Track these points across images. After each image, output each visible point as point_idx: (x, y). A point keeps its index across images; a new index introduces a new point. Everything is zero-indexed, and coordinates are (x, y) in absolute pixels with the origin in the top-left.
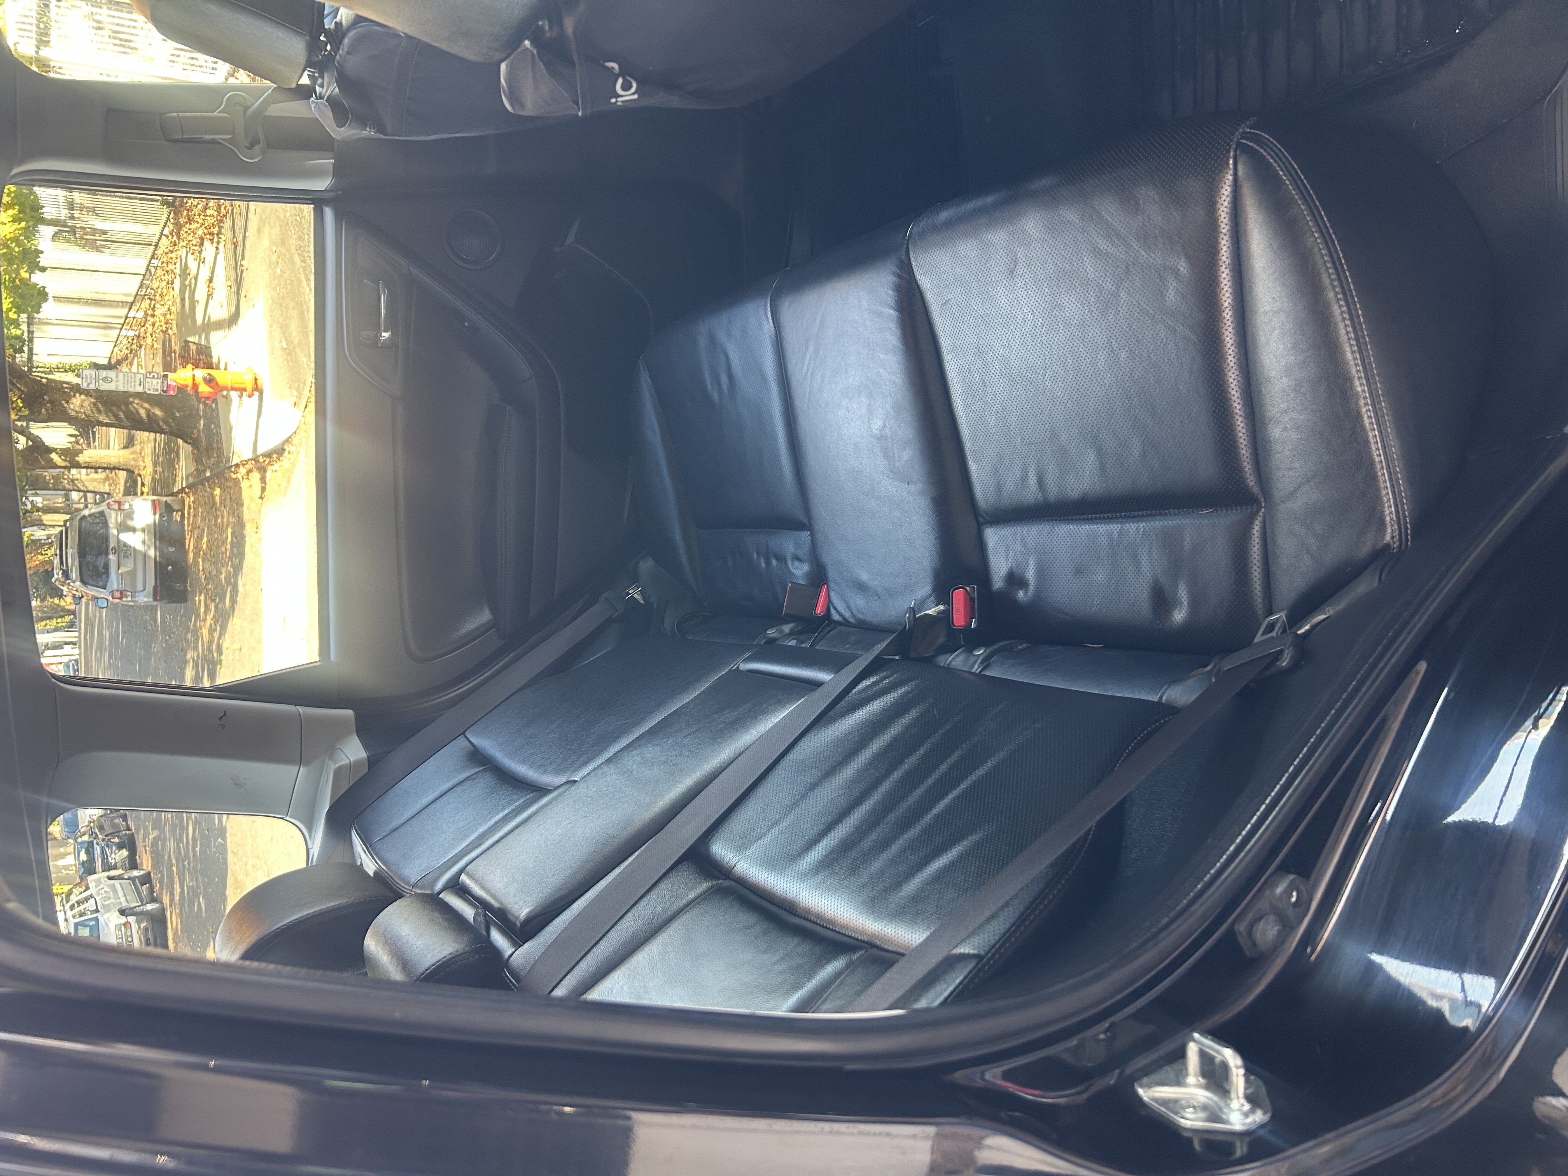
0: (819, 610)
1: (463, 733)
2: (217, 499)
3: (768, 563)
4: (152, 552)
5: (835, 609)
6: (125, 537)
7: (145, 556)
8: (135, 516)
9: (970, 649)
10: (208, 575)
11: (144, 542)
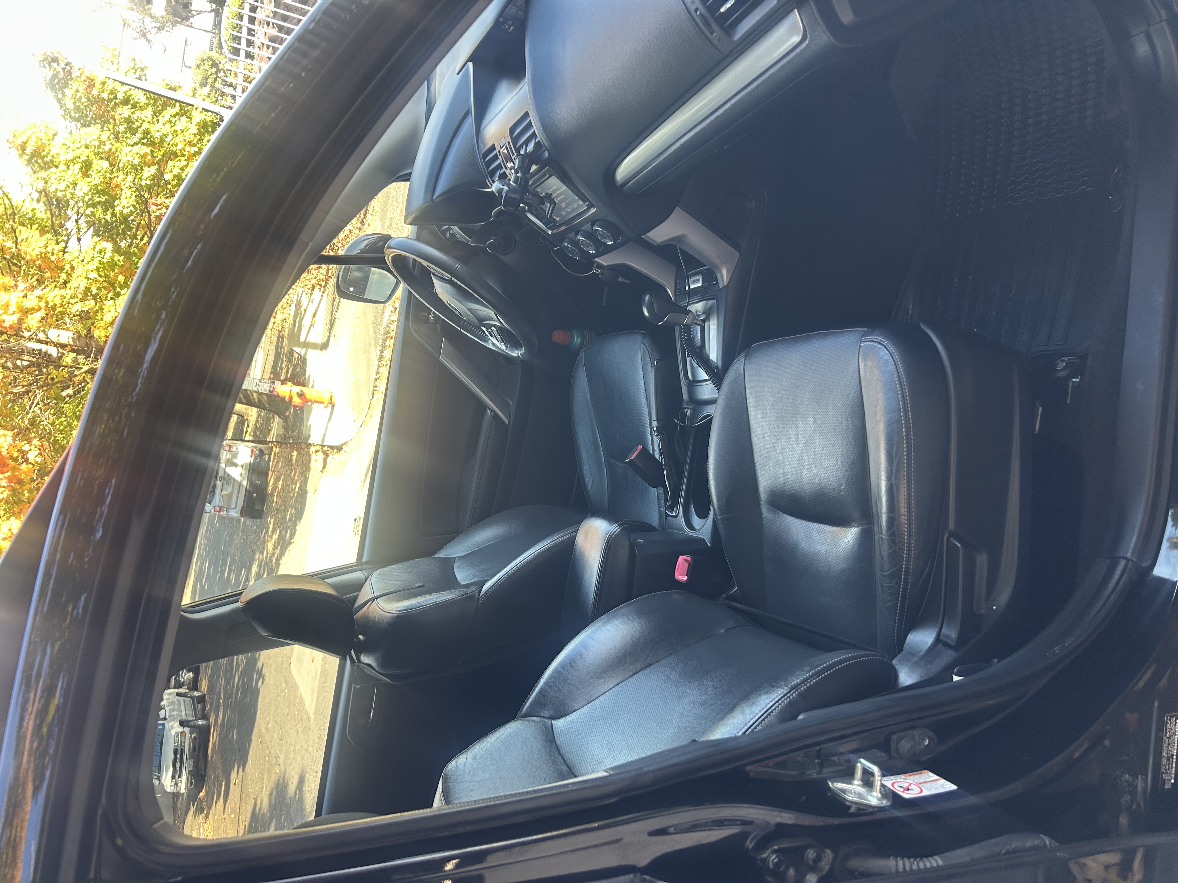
2: (294, 458)
4: (245, 483)
6: (230, 470)
7: (240, 484)
8: (238, 456)
10: (278, 507)
11: (241, 475)
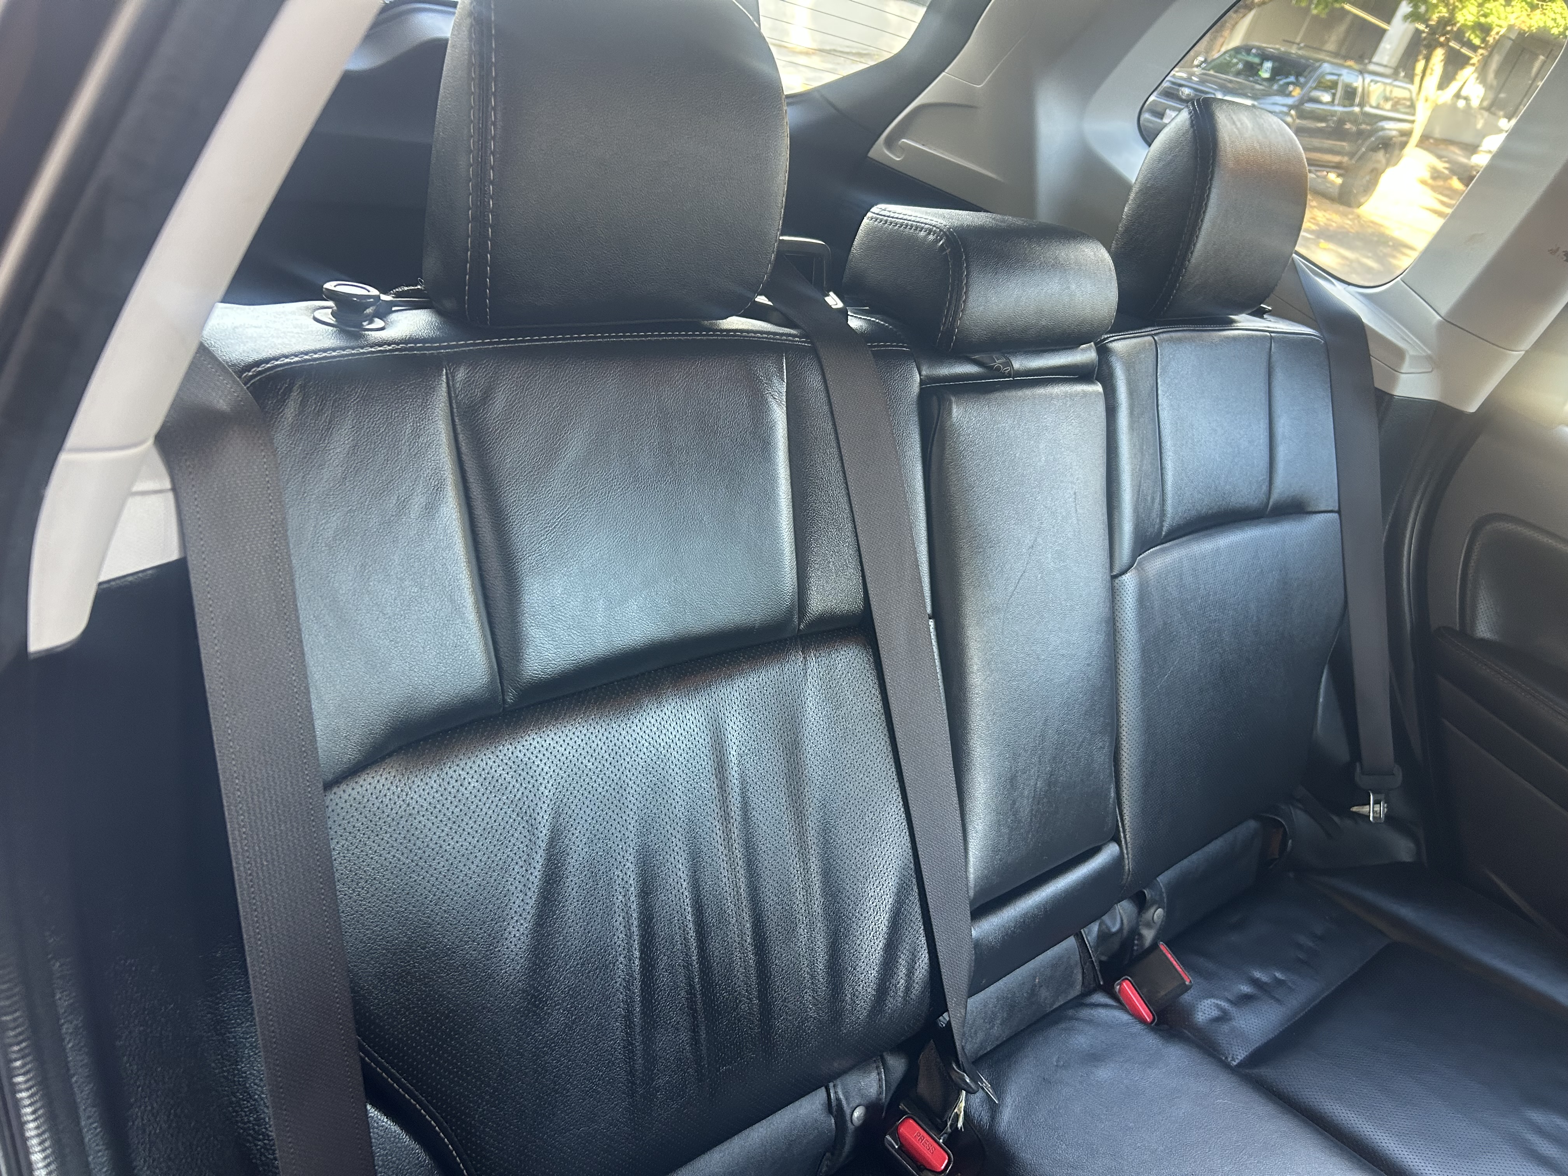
0: (1126, 987)
1: (1339, 512)
3: (1255, 982)
5: (1105, 1006)
9: (872, 1108)
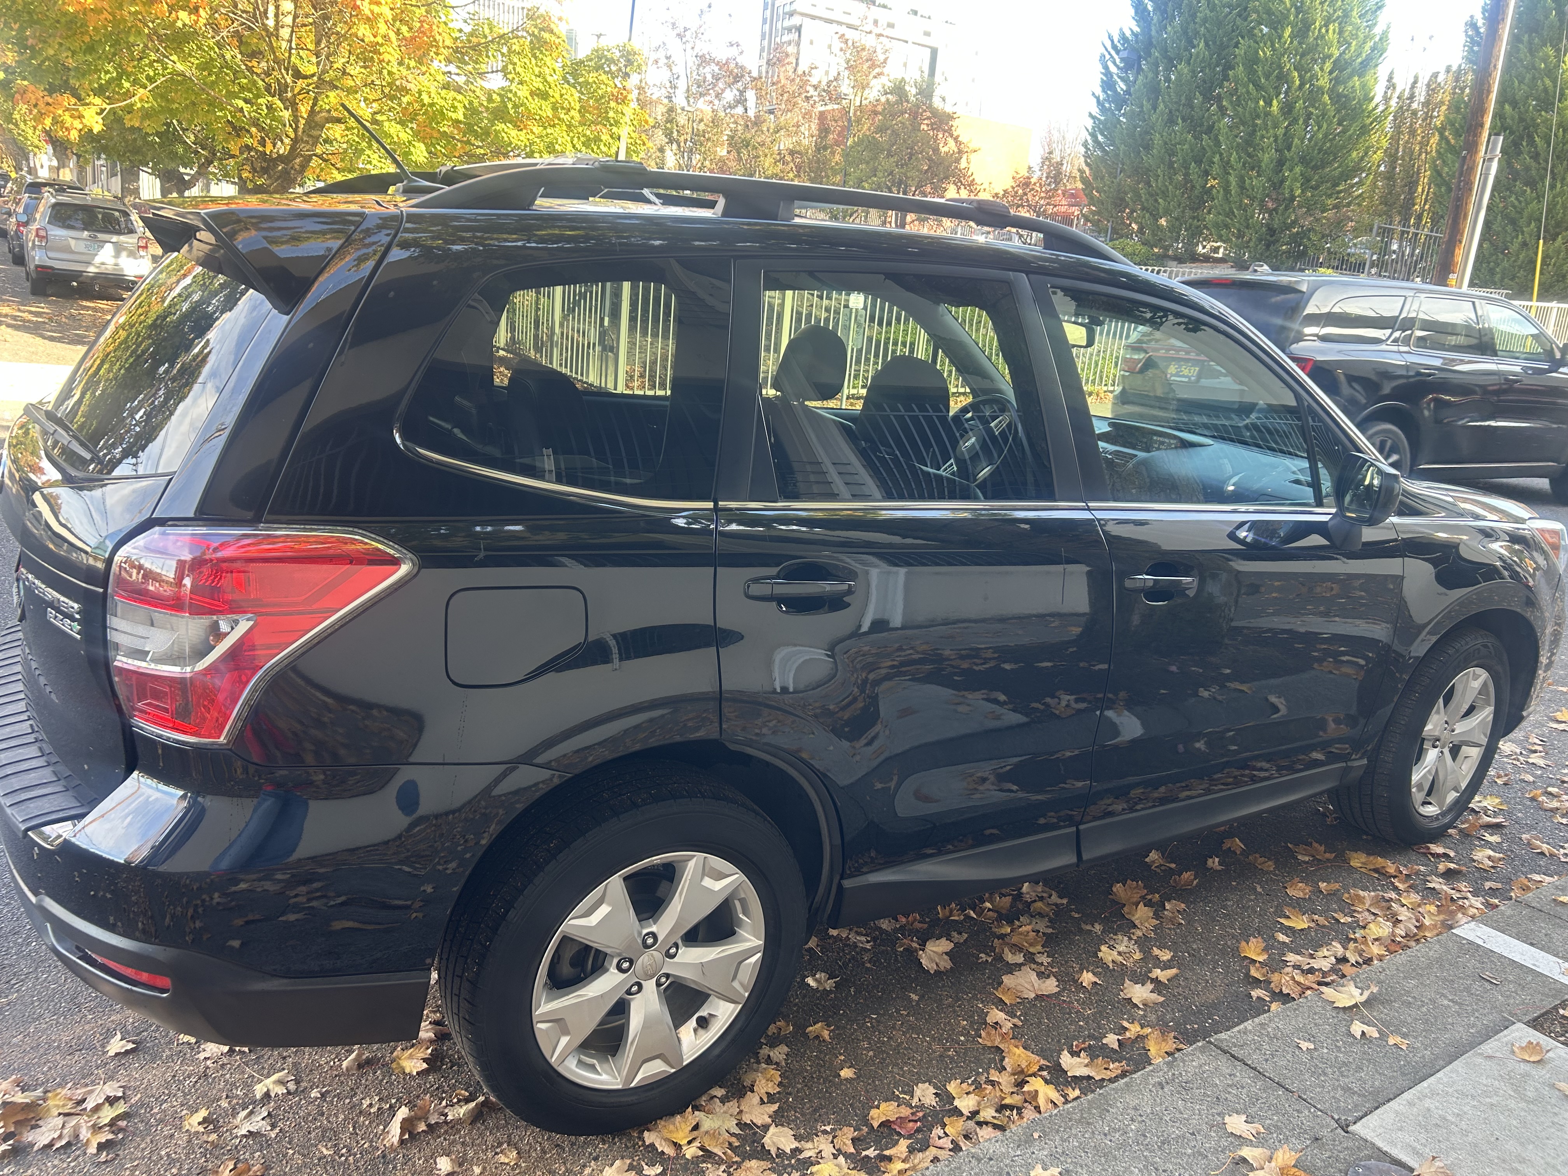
4: (92, 269)
6: (109, 249)
7: (89, 263)
8: (131, 260)
10: (76, 318)
11: (103, 264)
